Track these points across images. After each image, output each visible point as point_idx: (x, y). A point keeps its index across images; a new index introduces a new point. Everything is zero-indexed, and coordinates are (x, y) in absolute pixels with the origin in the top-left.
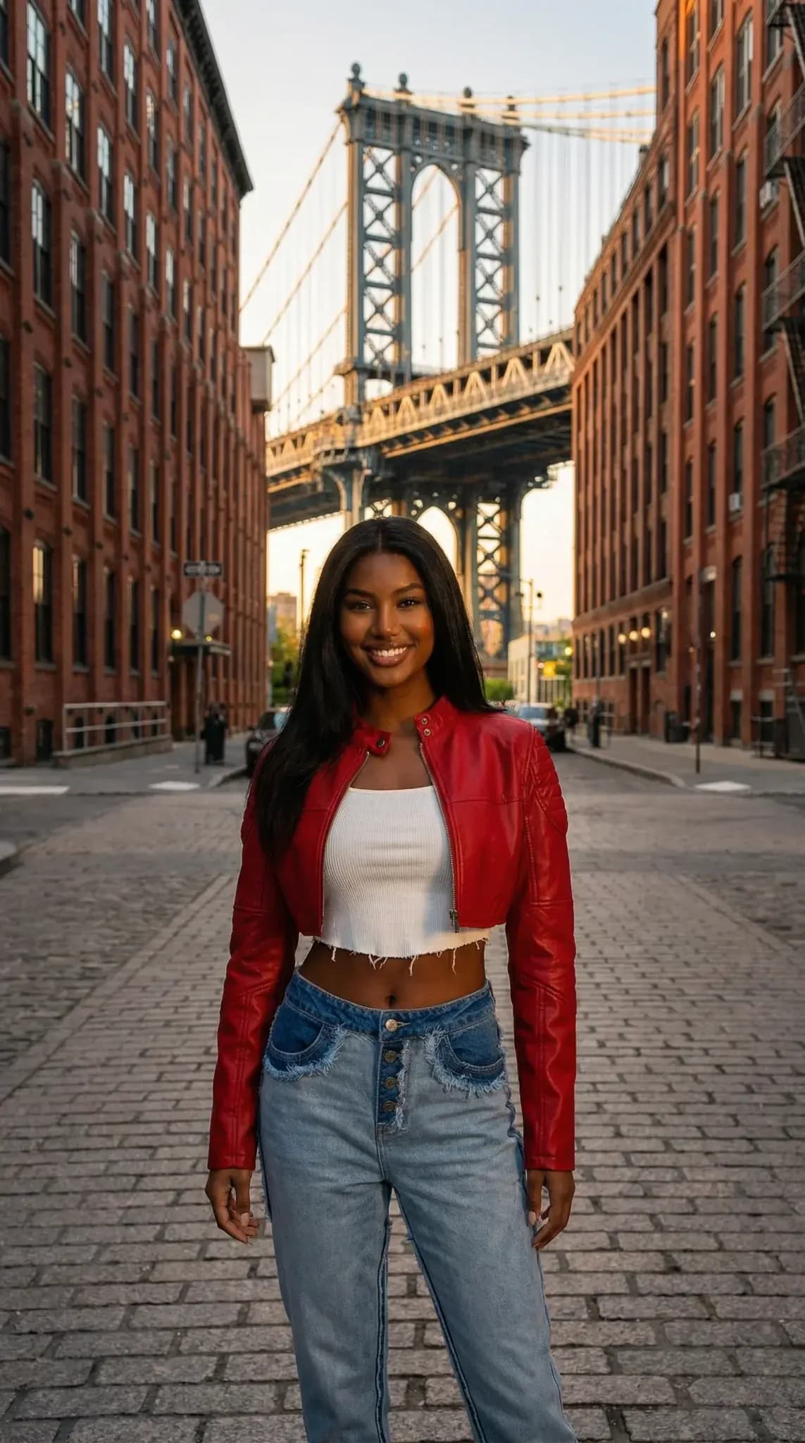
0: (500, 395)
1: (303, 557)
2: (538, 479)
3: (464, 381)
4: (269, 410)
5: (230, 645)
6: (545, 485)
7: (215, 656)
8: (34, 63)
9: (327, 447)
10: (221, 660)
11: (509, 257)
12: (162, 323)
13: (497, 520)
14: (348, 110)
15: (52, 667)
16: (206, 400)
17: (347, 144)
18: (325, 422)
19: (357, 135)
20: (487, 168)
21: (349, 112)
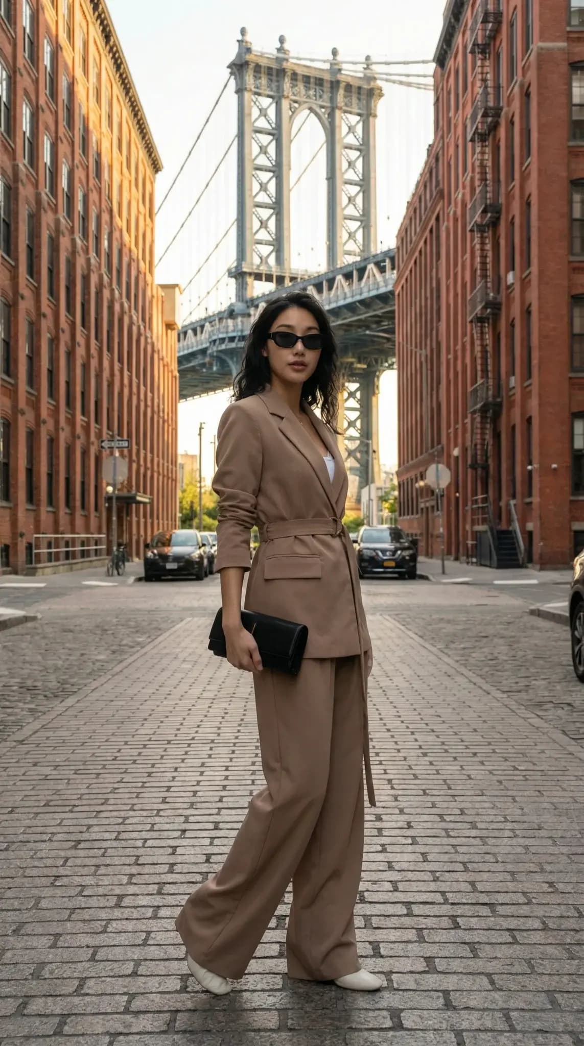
0: (360, 293)
1: (201, 429)
3: (331, 283)
5: (149, 495)
9: (222, 335)
13: (358, 394)
14: (236, 66)
17: (235, 93)
18: (219, 316)
19: (244, 86)
20: (351, 113)
21: (239, 67)
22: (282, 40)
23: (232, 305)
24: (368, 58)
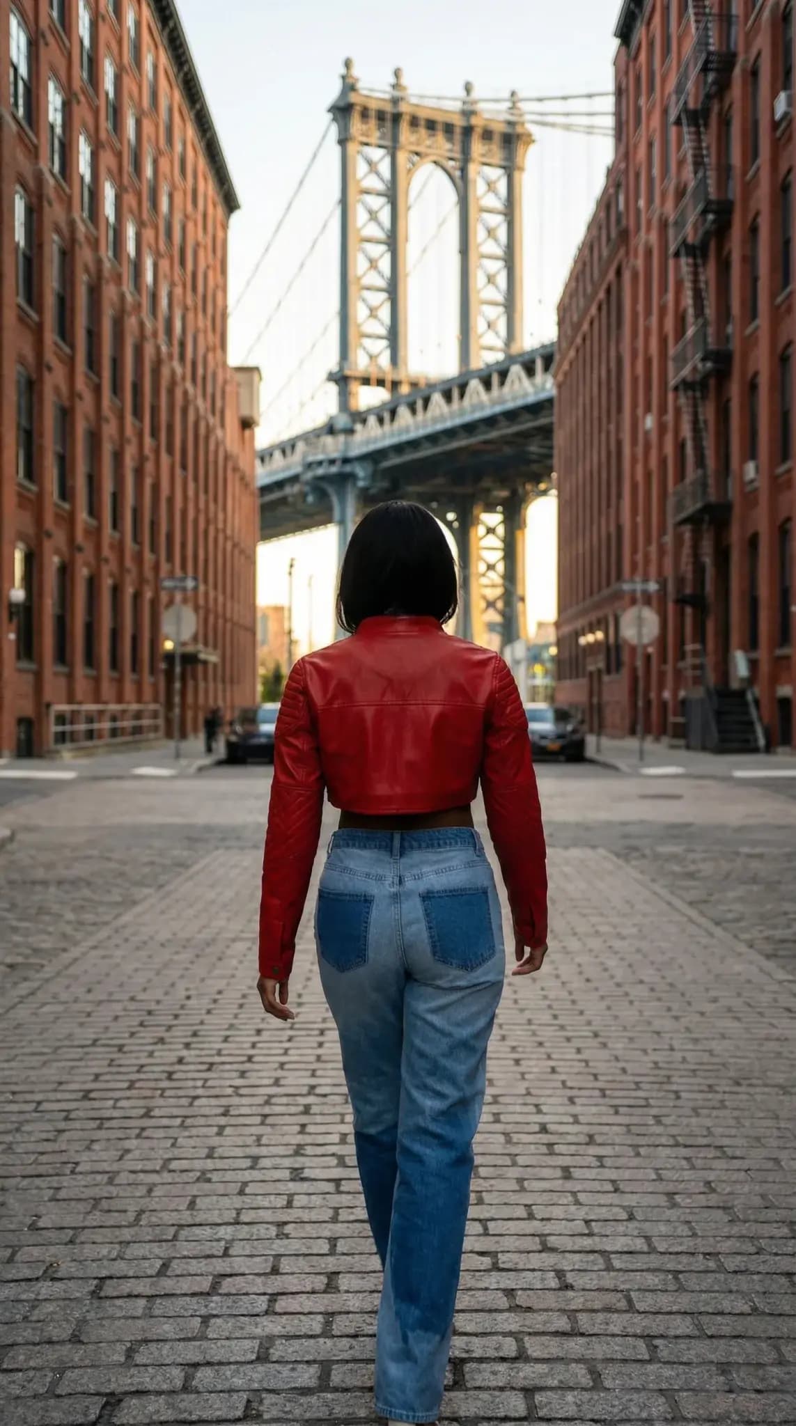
0: (502, 403)
1: (291, 566)
2: (543, 485)
3: (463, 388)
4: (258, 425)
5: (219, 653)
7: (205, 663)
8: (16, 70)
9: (318, 457)
10: (210, 667)
13: (500, 530)
14: (338, 110)
15: (33, 666)
17: (338, 142)
18: (315, 432)
19: (349, 134)
20: (491, 165)
21: (342, 111)
22: (397, 73)
23: (331, 418)
24: (513, 94)
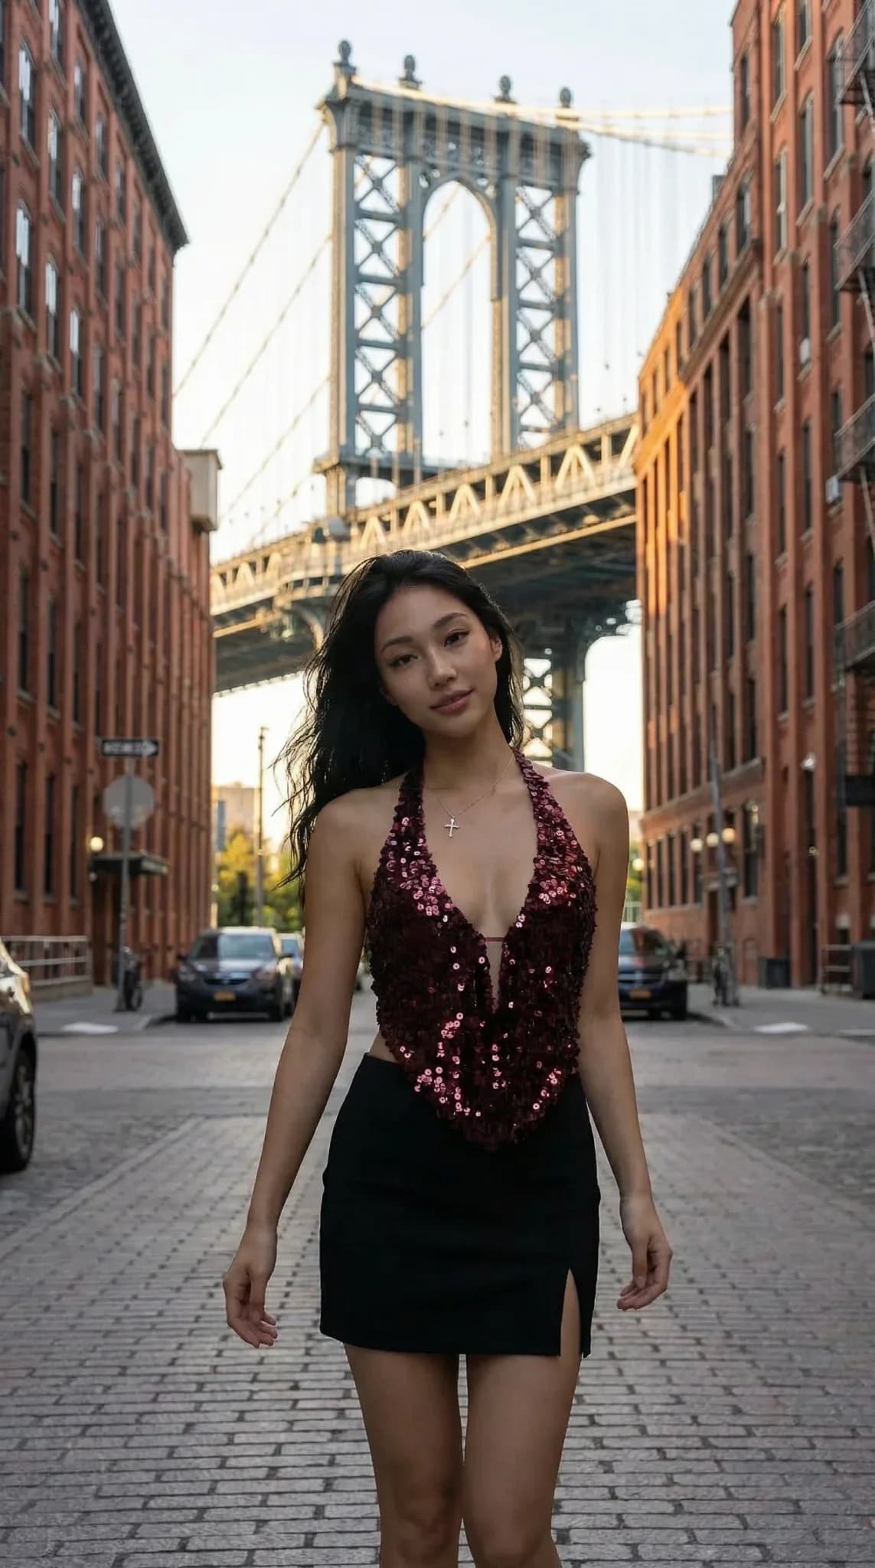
0: (554, 500)
1: (261, 738)
2: (611, 621)
3: (500, 481)
4: (215, 529)
5: (171, 861)
6: (620, 629)
7: (149, 873)
9: (298, 575)
10: (157, 880)
11: (562, 307)
12: (63, 405)
13: (549, 681)
14: (334, 105)
16: (124, 511)
17: (331, 152)
18: (297, 540)
19: (344, 140)
20: (531, 185)
21: (335, 108)
22: (409, 63)
23: (318, 520)
24: (565, 91)
